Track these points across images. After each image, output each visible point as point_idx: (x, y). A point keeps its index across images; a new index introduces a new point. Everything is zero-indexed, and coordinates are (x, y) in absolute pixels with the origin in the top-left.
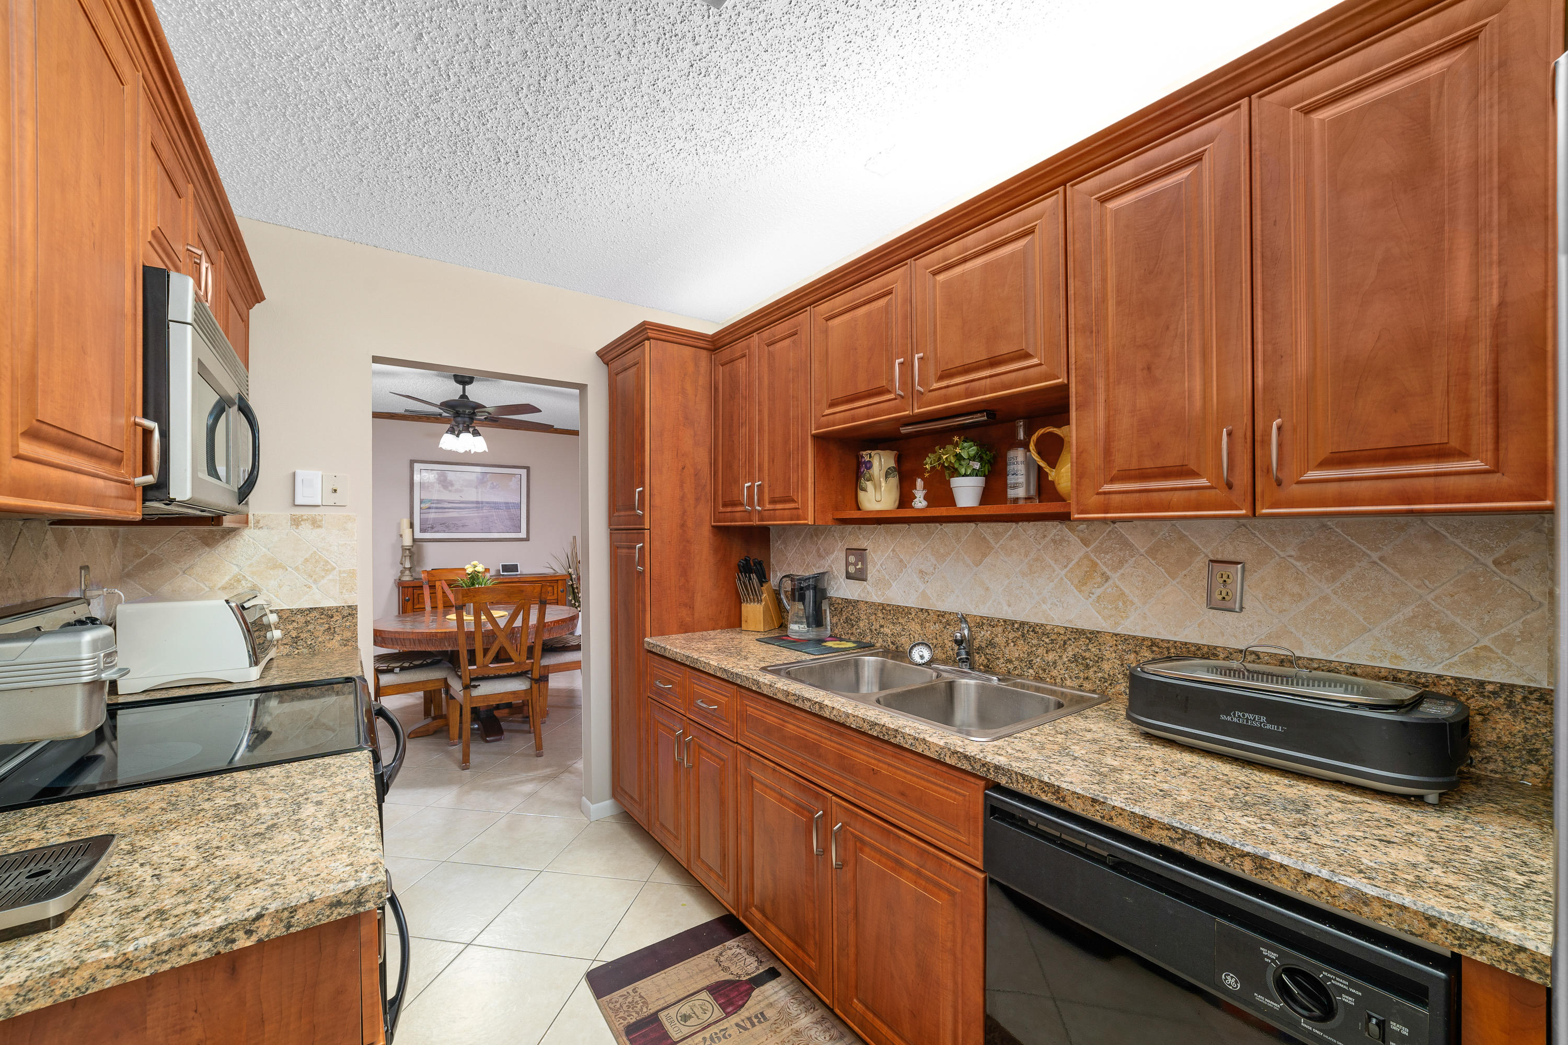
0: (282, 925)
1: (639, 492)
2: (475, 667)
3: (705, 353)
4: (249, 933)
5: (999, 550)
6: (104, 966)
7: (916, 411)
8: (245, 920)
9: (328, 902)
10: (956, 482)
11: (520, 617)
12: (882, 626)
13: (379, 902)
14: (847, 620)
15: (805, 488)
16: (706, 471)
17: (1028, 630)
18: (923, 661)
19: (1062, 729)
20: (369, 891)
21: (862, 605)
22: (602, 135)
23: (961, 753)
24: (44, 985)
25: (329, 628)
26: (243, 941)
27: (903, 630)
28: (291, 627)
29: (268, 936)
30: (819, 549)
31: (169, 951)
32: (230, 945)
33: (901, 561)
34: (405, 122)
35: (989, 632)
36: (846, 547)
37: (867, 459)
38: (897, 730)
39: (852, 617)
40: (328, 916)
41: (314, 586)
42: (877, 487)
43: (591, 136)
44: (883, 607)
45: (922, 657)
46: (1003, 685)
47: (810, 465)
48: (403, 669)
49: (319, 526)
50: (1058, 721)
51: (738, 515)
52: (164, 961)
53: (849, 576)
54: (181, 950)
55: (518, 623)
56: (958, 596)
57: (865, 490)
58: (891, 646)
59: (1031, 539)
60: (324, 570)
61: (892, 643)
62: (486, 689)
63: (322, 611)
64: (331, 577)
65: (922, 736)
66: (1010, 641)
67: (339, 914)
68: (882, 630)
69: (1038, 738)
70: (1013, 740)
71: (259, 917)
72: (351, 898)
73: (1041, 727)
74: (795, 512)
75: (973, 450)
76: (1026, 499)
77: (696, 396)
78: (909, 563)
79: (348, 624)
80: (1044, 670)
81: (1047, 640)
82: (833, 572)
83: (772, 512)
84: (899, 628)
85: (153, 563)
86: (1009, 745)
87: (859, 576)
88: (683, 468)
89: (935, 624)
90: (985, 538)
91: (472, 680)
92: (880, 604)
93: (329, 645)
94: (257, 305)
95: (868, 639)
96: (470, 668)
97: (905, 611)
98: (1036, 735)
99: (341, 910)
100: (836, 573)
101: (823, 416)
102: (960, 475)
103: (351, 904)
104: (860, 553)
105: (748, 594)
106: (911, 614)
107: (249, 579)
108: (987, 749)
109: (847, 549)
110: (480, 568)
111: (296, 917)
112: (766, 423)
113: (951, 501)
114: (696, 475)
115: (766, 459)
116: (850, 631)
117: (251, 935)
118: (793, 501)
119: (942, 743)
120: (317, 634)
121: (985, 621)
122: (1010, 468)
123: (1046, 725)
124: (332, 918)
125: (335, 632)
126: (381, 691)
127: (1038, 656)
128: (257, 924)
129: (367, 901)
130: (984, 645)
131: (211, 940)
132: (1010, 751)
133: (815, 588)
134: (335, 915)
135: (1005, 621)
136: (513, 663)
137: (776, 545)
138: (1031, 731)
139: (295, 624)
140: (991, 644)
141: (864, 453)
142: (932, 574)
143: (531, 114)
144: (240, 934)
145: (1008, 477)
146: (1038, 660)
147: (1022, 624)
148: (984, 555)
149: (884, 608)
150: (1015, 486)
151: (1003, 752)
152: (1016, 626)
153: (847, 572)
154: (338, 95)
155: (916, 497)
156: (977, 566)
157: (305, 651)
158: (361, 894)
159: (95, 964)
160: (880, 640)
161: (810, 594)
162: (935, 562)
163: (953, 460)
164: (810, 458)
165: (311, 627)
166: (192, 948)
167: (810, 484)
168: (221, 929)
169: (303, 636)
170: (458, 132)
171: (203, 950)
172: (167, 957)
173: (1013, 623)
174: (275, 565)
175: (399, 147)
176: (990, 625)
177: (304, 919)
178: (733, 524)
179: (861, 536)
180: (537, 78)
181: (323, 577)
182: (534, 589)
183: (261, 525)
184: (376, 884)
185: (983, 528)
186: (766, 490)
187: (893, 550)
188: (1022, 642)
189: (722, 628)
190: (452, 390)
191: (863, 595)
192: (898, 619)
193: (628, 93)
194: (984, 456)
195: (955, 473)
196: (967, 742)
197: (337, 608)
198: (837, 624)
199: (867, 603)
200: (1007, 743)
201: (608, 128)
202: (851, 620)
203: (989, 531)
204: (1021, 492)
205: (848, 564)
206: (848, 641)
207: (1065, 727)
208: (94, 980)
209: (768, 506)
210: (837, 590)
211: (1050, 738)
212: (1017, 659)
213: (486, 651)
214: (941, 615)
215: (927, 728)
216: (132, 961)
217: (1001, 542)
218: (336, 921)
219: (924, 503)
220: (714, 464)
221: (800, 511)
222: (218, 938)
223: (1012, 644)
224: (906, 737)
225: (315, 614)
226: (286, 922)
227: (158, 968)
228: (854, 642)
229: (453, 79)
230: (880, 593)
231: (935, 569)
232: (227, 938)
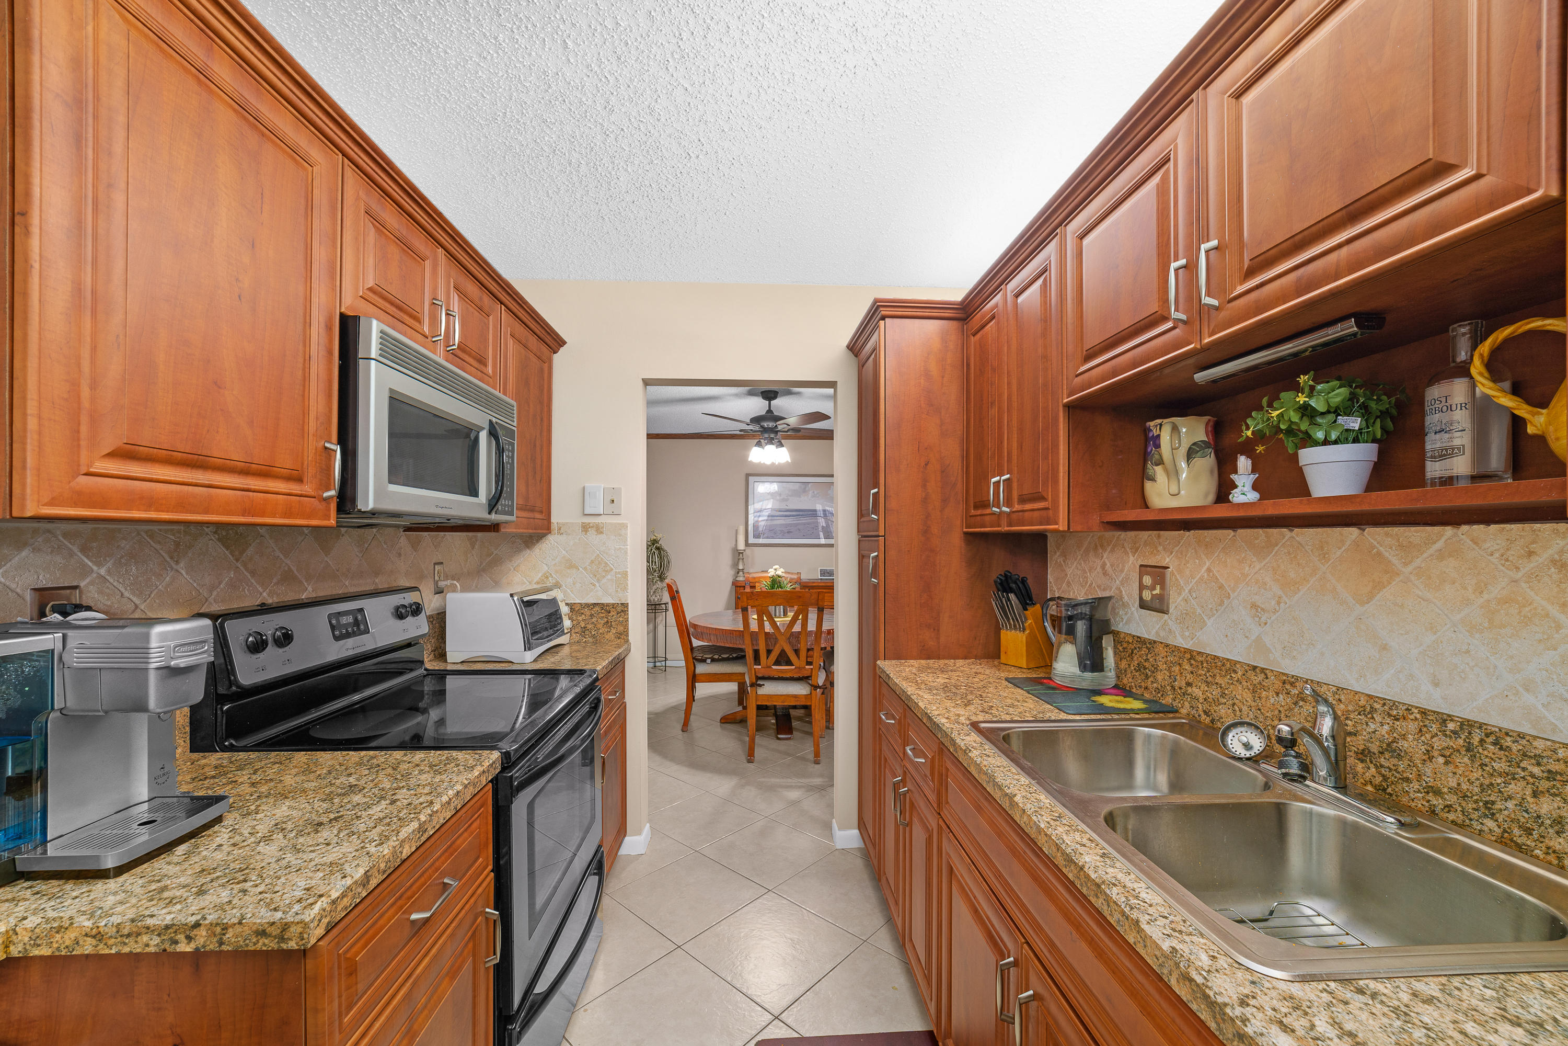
0: (215, 939)
1: (874, 494)
2: (760, 667)
3: (954, 323)
4: (189, 939)
5: (1412, 578)
6: (84, 933)
7: (1206, 341)
8: (186, 924)
9: (254, 928)
10: (1307, 455)
11: (799, 622)
12: (1189, 684)
13: (301, 943)
14: (1140, 668)
15: (1056, 481)
16: (956, 466)
17: (1482, 741)
18: (1243, 753)
19: (1525, 1006)
20: (292, 929)
21: (1160, 649)
22: (765, 85)
23: (1198, 985)
24: (46, 936)
25: (608, 622)
26: (184, 945)
27: (1223, 695)
28: (580, 618)
29: (204, 946)
30: (1104, 565)
31: (128, 936)
32: (173, 946)
33: (1221, 587)
34: (602, 145)
35: (1386, 727)
36: (1140, 562)
37: (1155, 432)
38: (1098, 886)
39: (1147, 664)
40: (255, 944)
41: (597, 585)
42: (1173, 473)
43: (754, 91)
44: (1191, 655)
45: (1247, 746)
46: (1405, 837)
47: (1061, 447)
48: (713, 660)
49: (602, 533)
50: (1525, 979)
51: (987, 518)
52: (125, 944)
53: (1143, 605)
54: (137, 937)
55: (797, 628)
56: (1322, 654)
57: (1153, 479)
58: (1204, 717)
59: (1494, 559)
60: (604, 571)
61: (1205, 712)
62: (769, 689)
63: (602, 606)
64: (609, 577)
65: (1135, 915)
66: (1436, 753)
67: (264, 945)
68: (1190, 690)
69: (1428, 1014)
70: (1349, 995)
71: (197, 925)
72: (275, 931)
73: (1456, 982)
74: (1044, 513)
75: (1339, 394)
76: (1474, 478)
77: (943, 377)
78: (1234, 591)
79: (621, 619)
80: (1529, 832)
81: (1536, 770)
82: (1122, 598)
83: (1021, 513)
84: (1216, 692)
85: (496, 562)
86: (1329, 1005)
87: (1157, 606)
88: (926, 465)
89: (1277, 694)
90: (1379, 554)
91: (758, 678)
92: (1187, 651)
93: (607, 637)
94: (562, 349)
95: (1168, 700)
96: (755, 667)
97: (1228, 666)
98: (1429, 1000)
99: (266, 941)
100: (1126, 598)
101: (1077, 376)
102: (1316, 443)
103: (275, 937)
104: (1158, 572)
105: (1008, 620)
106: (1235, 672)
107: (554, 576)
108: (1262, 1000)
109: (1141, 566)
110: (779, 572)
111: (227, 936)
112: (1014, 398)
113: (1301, 488)
114: (943, 472)
115: (1015, 445)
116: (1143, 684)
117: (190, 941)
118: (1043, 498)
119: (1166, 945)
120: (598, 626)
121: (1377, 706)
122: (1432, 420)
123: (1476, 982)
124: (259, 947)
125: (611, 626)
126: (697, 678)
127: (1510, 798)
128: (195, 932)
129: (290, 939)
130: (1374, 748)
131: (159, 935)
132: (1322, 1026)
133: (1091, 619)
134: (260, 944)
135: (1424, 713)
136: (793, 667)
137: (1054, 558)
138: (1419, 986)
139: (583, 616)
140: (1389, 748)
141: (1152, 424)
142: (1275, 612)
143: (689, 89)
144: (181, 937)
145: (1427, 438)
146: (1510, 805)
147: (1467, 725)
148: (1378, 586)
149: (1192, 658)
150: (1445, 454)
151: (1299, 1023)
152: (1451, 726)
153: (1141, 598)
154: (546, 138)
155: (1236, 487)
156: (1362, 604)
157: (590, 640)
158: (284, 930)
159: (78, 929)
160: (1187, 704)
161: (1081, 627)
162: (1280, 593)
163: (1295, 418)
164: (1061, 439)
165: (594, 620)
166: (145, 938)
167: (1061, 474)
168: (167, 927)
169: (589, 626)
170: (645, 139)
171: (153, 943)
172: (127, 941)
173: (1444, 719)
174: (571, 566)
175: (610, 173)
176: (1389, 715)
177: (233, 940)
178: (982, 529)
179: (1160, 548)
180: (674, 41)
181: (604, 577)
182: (811, 595)
183: (562, 531)
184: (298, 923)
185: (1375, 535)
186: (1015, 485)
187: (1209, 570)
188: (1466, 760)
189: (976, 658)
190: (757, 406)
191: (1162, 634)
192: (1214, 676)
193: (766, 15)
194: (1373, 405)
195: (1308, 441)
196: (1222, 962)
197: (613, 604)
198: (1125, 671)
199: (1167, 646)
200: (1326, 997)
201: (766, 72)
202: (1145, 668)
203: (1389, 541)
204: (1461, 466)
205: (1142, 587)
206: (1136, 697)
207: (1538, 1006)
208: (77, 943)
209: (1017, 507)
210: (1127, 623)
211: (1471, 1028)
212: (1453, 791)
213: (769, 652)
214: (1289, 681)
215: (1158, 900)
216: (103, 935)
217: (1418, 562)
218: (261, 951)
219: (1253, 496)
220: (966, 457)
221: (1051, 512)
222: (165, 935)
223: (1441, 760)
224: (1112, 904)
225: (597, 608)
226: (218, 937)
227: (121, 948)
228: (1145, 701)
229: (612, 79)
230: (1187, 634)
231: (1279, 603)
232: (172, 937)
